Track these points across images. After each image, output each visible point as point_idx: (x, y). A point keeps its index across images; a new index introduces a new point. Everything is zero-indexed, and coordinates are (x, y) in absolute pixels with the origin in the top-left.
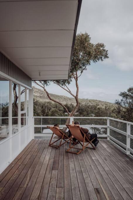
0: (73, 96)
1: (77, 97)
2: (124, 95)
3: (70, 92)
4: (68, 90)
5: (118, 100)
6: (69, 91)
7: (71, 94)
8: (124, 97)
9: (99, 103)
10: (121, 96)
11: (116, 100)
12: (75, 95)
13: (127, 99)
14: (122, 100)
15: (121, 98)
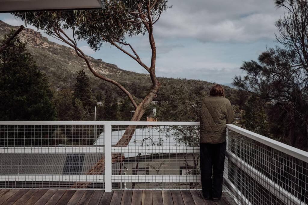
0: (145, 67)
1: (154, 70)
2: (250, 67)
3: (137, 59)
4: (133, 54)
5: (240, 77)
6: (135, 57)
7: (141, 64)
8: (250, 71)
9: (204, 86)
10: (244, 69)
11: (236, 78)
12: (149, 66)
13: (256, 75)
14: (246, 78)
15: (245, 73)
